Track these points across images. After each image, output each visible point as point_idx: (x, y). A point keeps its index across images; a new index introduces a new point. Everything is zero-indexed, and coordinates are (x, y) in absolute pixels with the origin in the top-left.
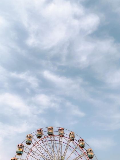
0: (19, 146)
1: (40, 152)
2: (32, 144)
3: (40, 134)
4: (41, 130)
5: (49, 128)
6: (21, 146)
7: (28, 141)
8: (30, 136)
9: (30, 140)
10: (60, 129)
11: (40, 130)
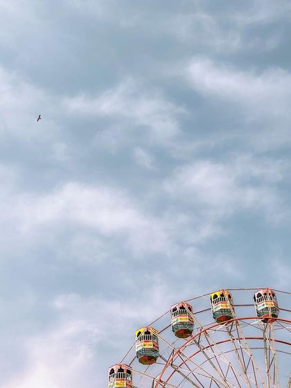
0: (112, 371)
1: (194, 384)
2: (159, 360)
3: (185, 319)
4: (185, 306)
5: (216, 296)
6: (121, 370)
7: (144, 350)
8: (148, 333)
9: (149, 345)
10: (259, 295)
11: (182, 308)
